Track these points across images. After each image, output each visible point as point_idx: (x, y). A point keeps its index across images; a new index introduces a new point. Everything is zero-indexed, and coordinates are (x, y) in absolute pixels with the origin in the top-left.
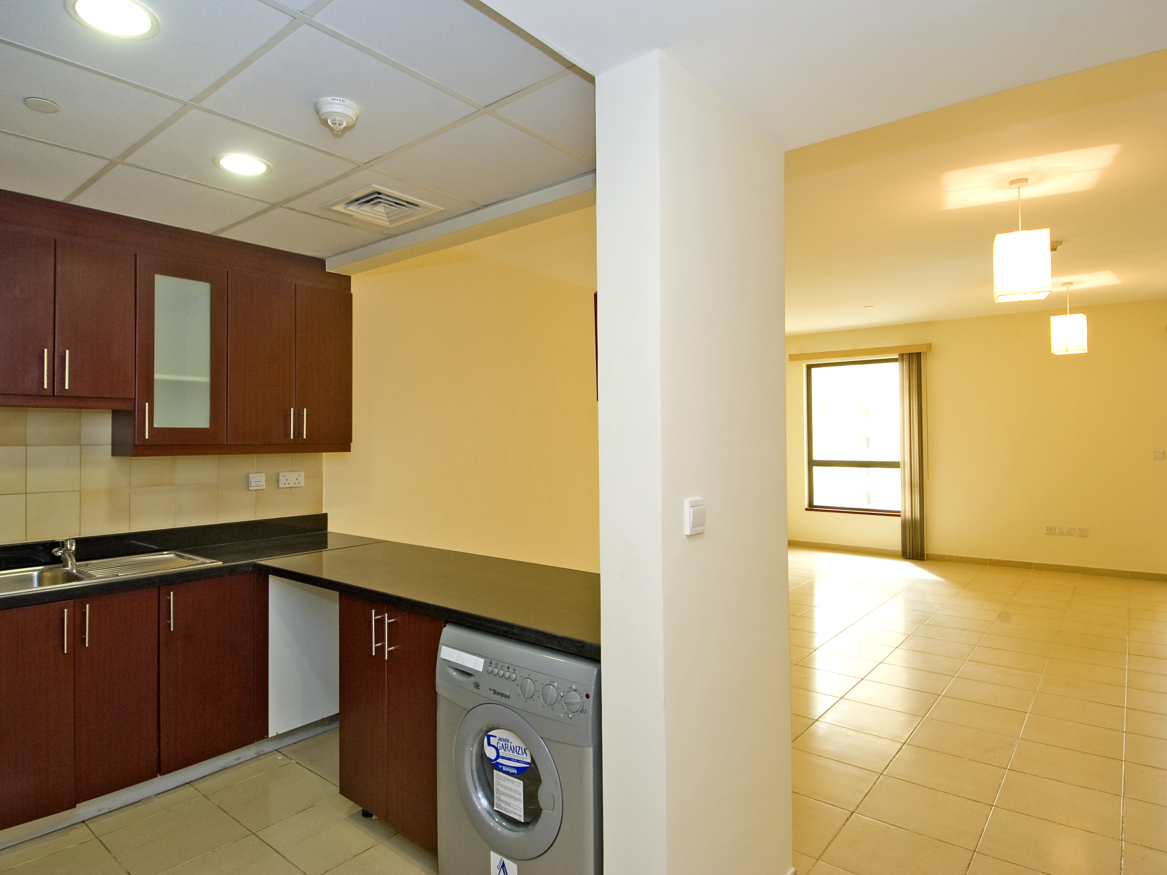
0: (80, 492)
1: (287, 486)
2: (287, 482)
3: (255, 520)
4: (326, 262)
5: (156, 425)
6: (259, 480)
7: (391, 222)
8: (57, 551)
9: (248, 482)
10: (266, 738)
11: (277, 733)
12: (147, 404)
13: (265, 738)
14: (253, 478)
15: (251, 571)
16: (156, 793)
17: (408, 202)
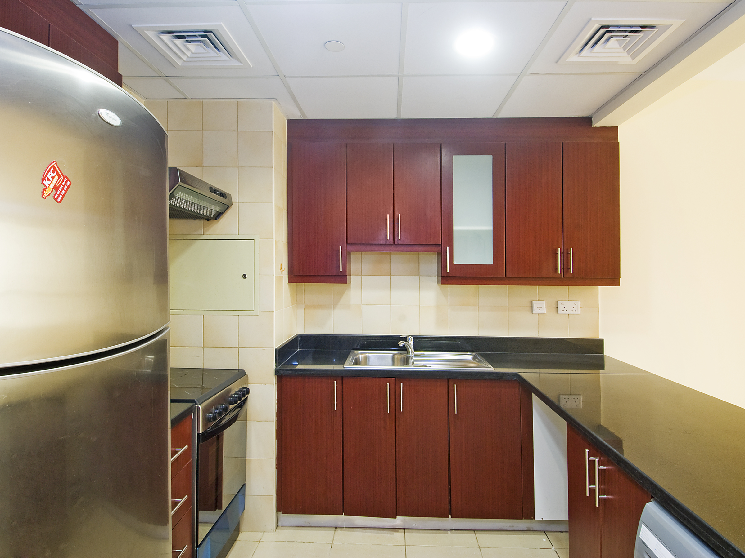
0: (420, 306)
1: (565, 312)
2: (565, 310)
3: (538, 337)
4: (593, 119)
5: (455, 263)
6: (541, 306)
7: (633, 57)
8: (401, 343)
9: (532, 307)
10: (533, 519)
11: (542, 519)
12: (448, 247)
13: (531, 519)
14: (536, 304)
15: (515, 380)
16: (451, 529)
17: (642, 27)
